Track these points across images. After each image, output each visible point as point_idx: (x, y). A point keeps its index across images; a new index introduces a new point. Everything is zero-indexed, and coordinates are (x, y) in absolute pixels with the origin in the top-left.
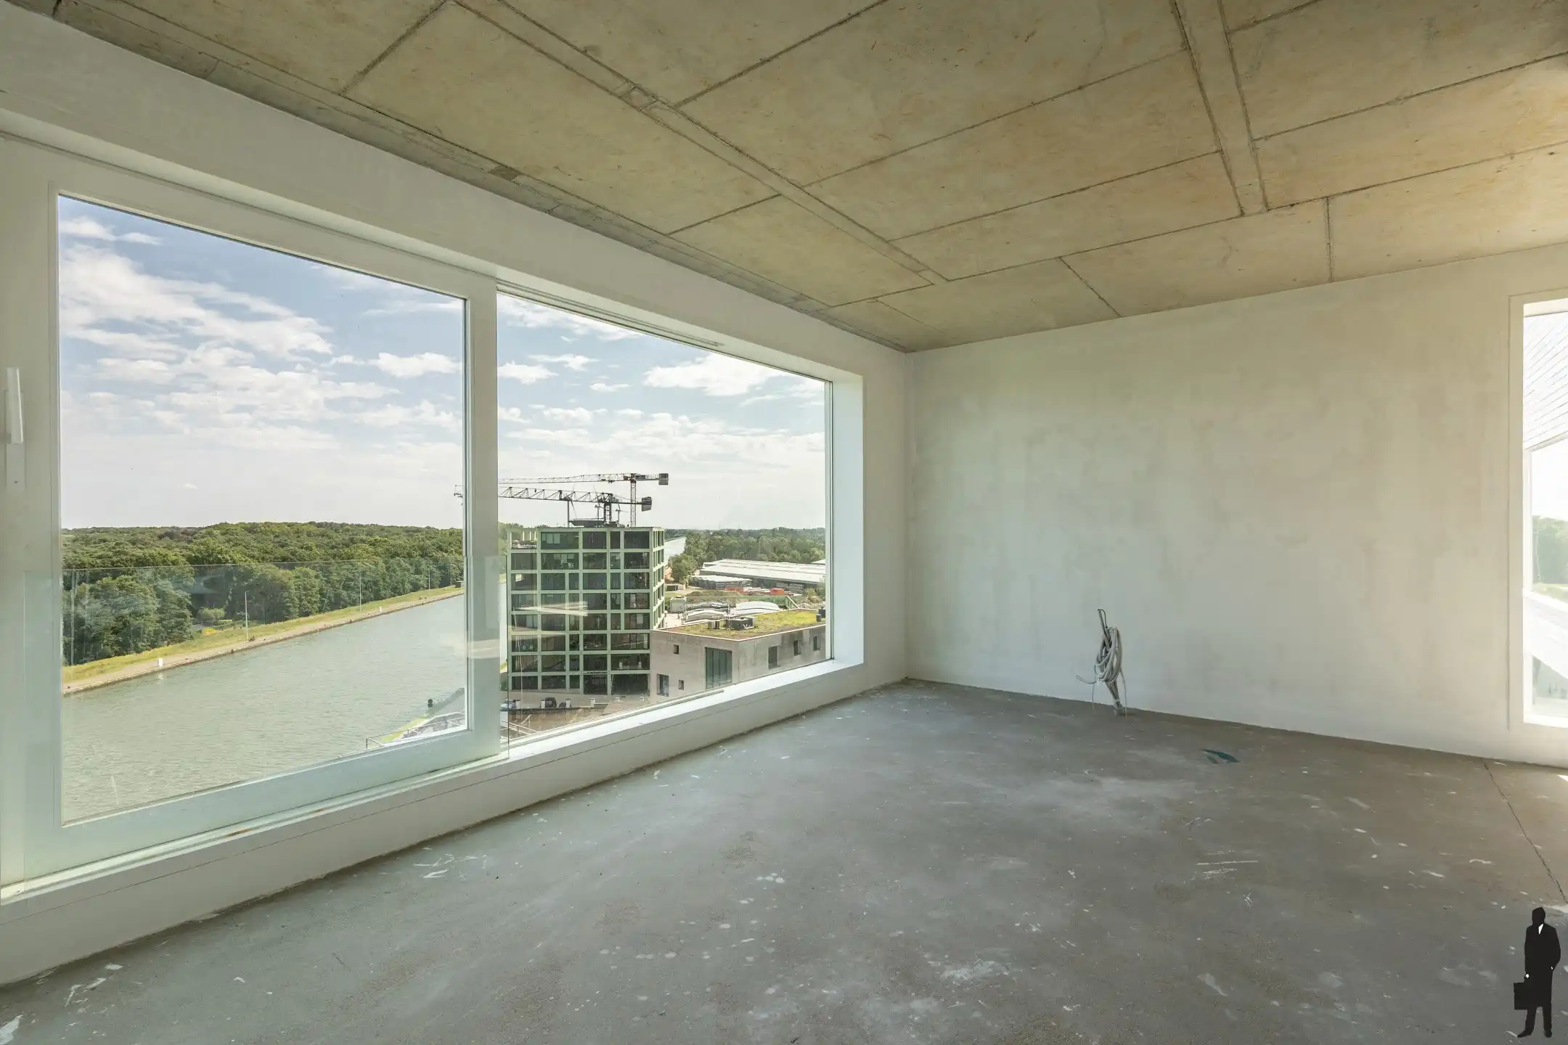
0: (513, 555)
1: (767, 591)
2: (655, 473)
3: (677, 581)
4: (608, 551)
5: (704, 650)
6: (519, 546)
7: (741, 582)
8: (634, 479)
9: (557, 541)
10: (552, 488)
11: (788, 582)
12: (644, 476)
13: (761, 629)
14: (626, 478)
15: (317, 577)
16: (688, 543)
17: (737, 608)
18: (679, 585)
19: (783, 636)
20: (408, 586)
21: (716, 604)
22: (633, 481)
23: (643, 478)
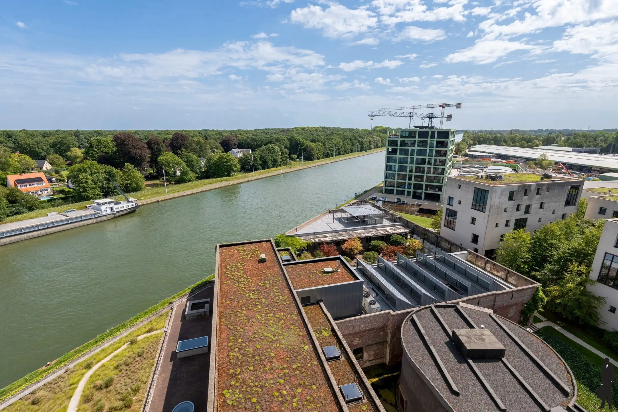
0: (389, 140)
1: (504, 161)
2: (454, 103)
3: (457, 154)
4: (429, 140)
5: (474, 188)
6: (391, 137)
7: (490, 156)
8: (443, 106)
9: (407, 135)
10: (407, 112)
11: (517, 157)
12: (449, 105)
13: (506, 181)
14: (440, 106)
15: (322, 146)
16: (464, 136)
17: (489, 169)
18: (458, 156)
19: (519, 186)
20: (349, 151)
21: (477, 166)
22: (443, 107)
23: (448, 105)
